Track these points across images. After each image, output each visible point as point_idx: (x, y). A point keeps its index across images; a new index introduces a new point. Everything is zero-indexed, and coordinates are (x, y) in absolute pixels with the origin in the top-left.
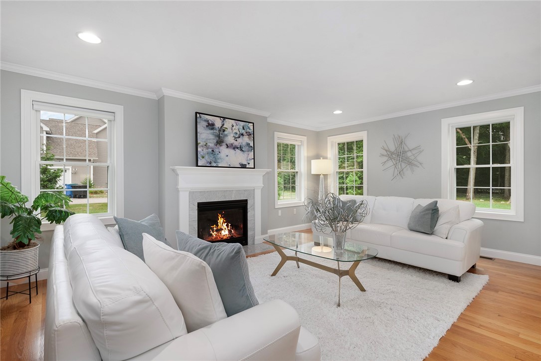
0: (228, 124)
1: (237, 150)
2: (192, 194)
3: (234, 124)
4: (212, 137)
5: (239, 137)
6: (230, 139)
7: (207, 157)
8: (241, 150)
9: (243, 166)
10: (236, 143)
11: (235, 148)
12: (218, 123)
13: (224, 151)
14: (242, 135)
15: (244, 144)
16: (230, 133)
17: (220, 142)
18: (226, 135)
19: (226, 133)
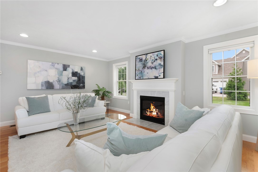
0: (149, 56)
1: (153, 69)
2: (138, 92)
3: (152, 55)
4: (141, 65)
5: (155, 61)
7: (139, 75)
8: (156, 69)
9: (156, 78)
10: (153, 66)
11: (152, 68)
12: (144, 57)
13: (146, 70)
14: (156, 60)
15: (157, 64)
16: (149, 61)
17: (144, 67)
18: (148, 63)
19: (147, 61)
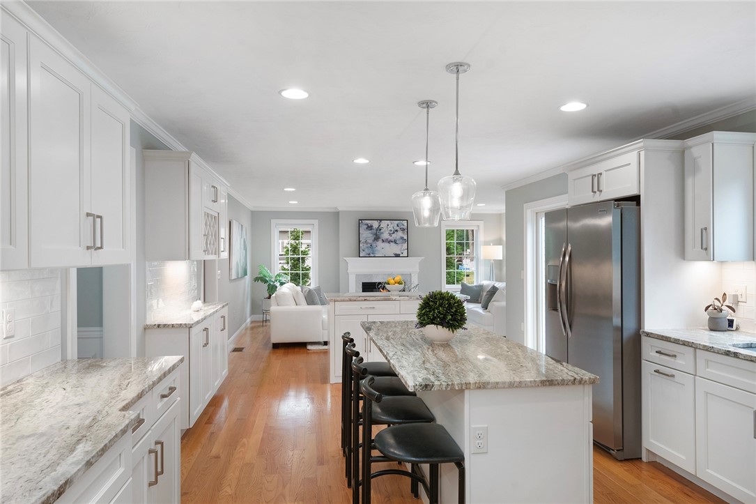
0: (384, 224)
1: (391, 243)
2: (358, 276)
3: (390, 224)
4: (371, 235)
5: (394, 233)
6: (385, 236)
7: (366, 250)
8: (395, 243)
9: (397, 256)
10: (391, 238)
11: (389, 242)
12: (375, 224)
13: (380, 244)
14: (397, 231)
15: (398, 237)
16: (385, 231)
17: (377, 238)
18: (382, 233)
19: (382, 231)
